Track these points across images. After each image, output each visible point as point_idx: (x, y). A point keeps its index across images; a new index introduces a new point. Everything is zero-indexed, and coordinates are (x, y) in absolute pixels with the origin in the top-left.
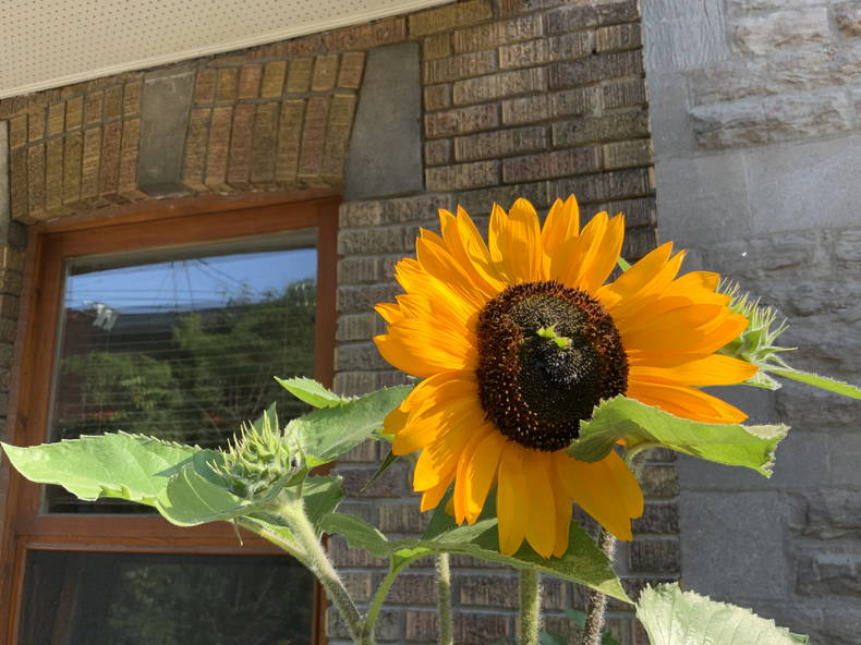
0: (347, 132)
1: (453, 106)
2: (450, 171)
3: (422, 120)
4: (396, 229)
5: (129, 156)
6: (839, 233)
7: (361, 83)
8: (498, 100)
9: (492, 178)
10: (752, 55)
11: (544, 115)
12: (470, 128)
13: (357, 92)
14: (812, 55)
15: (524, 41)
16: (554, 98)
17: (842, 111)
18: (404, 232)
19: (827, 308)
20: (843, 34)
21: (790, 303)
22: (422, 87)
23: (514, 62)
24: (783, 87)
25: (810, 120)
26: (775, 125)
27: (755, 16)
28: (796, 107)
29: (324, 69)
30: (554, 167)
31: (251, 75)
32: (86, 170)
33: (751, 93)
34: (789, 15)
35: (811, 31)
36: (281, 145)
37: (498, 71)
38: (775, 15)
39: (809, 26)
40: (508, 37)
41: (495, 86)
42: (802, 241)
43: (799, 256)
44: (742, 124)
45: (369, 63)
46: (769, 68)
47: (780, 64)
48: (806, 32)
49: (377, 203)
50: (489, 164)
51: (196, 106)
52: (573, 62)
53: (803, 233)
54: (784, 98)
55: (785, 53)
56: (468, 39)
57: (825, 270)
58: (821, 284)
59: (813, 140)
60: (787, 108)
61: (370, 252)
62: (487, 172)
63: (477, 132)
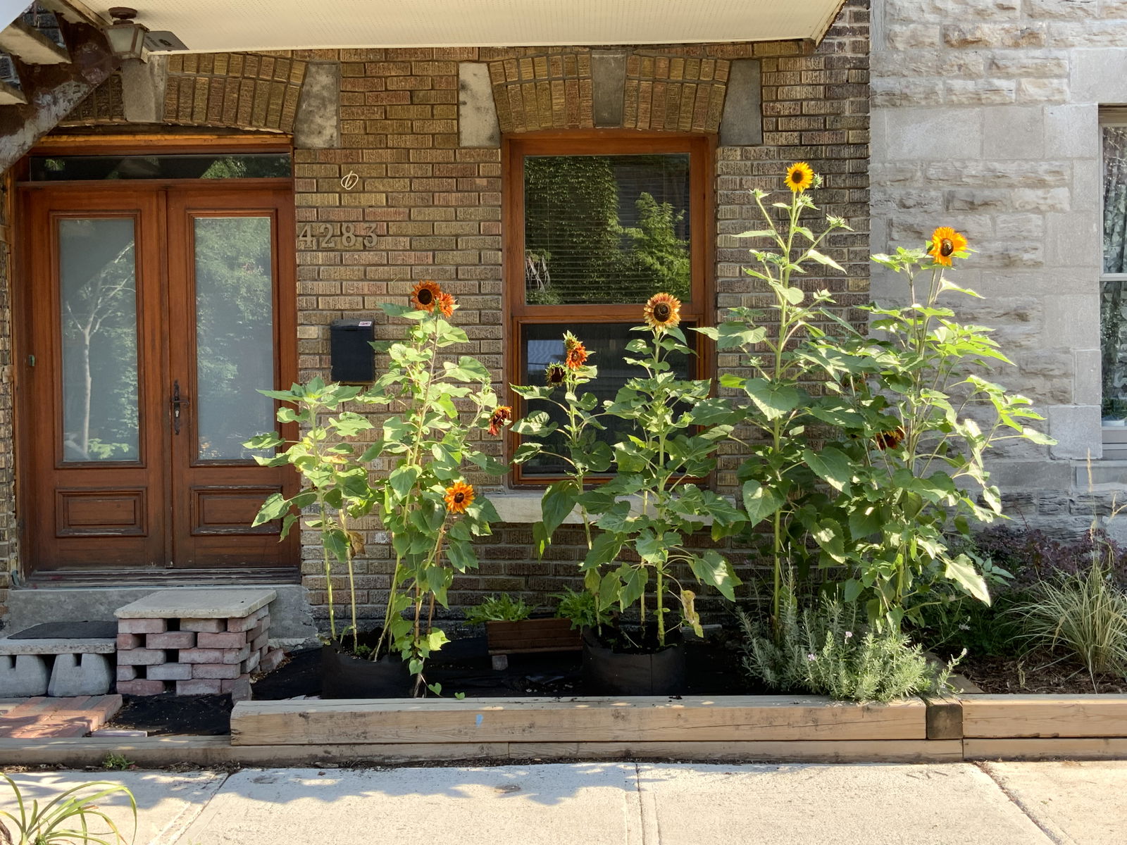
0: (721, 107)
1: (777, 100)
2: (777, 135)
3: (761, 105)
4: (749, 163)
5: (586, 104)
6: (930, 163)
7: (728, 80)
8: (801, 100)
9: (797, 141)
10: (895, 49)
11: (822, 112)
12: (787, 113)
13: (726, 84)
14: (929, 55)
15: (814, 70)
16: (828, 104)
17: (940, 92)
18: (752, 165)
19: (919, 204)
20: (946, 45)
21: (901, 201)
22: (762, 87)
23: (809, 81)
24: (911, 73)
25: (922, 96)
26: (905, 97)
27: (901, 25)
28: (917, 86)
29: (707, 68)
30: (826, 139)
31: (663, 64)
32: (556, 108)
33: (894, 74)
34: (920, 27)
35: (930, 40)
36: (683, 108)
37: (801, 84)
38: (912, 26)
39: (929, 37)
40: (807, 66)
41: (799, 93)
42: (911, 166)
43: (909, 175)
44: (887, 94)
45: (733, 68)
46: (905, 60)
47: (911, 59)
48: (928, 40)
49: (738, 149)
50: (796, 134)
51: (628, 78)
52: (838, 86)
53: (912, 162)
54: (911, 80)
55: (914, 51)
56: (786, 64)
57: (920, 183)
58: (917, 191)
59: (922, 107)
60: (912, 87)
61: (734, 174)
62: (794, 138)
63: (790, 116)
